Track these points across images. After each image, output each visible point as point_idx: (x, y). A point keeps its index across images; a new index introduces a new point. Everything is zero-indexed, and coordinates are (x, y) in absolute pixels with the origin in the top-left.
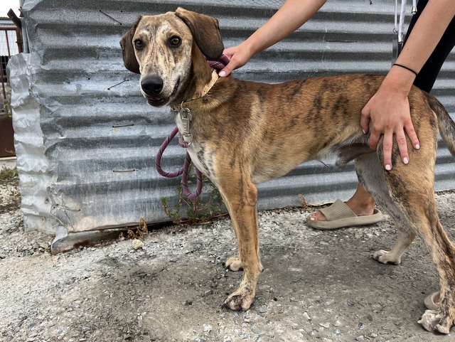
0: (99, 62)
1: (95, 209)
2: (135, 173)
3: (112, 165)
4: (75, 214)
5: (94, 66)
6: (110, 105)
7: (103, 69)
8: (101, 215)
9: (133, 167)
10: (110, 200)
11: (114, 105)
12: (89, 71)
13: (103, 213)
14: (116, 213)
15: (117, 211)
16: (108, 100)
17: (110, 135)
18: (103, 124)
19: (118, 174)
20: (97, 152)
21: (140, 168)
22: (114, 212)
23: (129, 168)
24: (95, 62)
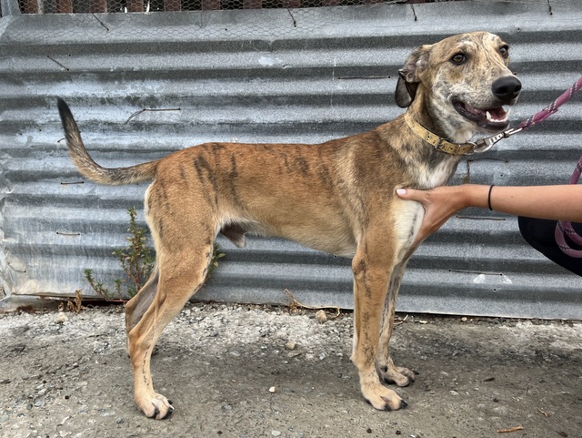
0: (51, 112)
1: (40, 273)
2: (80, 237)
3: (56, 226)
4: (18, 275)
5: (45, 116)
6: (59, 159)
7: (53, 119)
8: (45, 280)
9: (77, 231)
10: (55, 265)
11: (64, 159)
12: (40, 121)
13: (48, 279)
14: (60, 280)
15: (62, 278)
16: (57, 154)
17: (56, 192)
18: (52, 180)
19: (62, 236)
20: (43, 211)
21: (86, 233)
22: (58, 279)
23: (73, 231)
24: (46, 111)
